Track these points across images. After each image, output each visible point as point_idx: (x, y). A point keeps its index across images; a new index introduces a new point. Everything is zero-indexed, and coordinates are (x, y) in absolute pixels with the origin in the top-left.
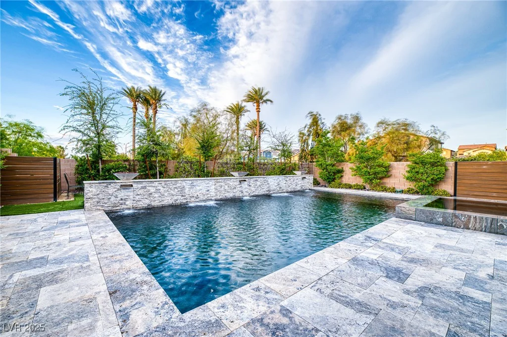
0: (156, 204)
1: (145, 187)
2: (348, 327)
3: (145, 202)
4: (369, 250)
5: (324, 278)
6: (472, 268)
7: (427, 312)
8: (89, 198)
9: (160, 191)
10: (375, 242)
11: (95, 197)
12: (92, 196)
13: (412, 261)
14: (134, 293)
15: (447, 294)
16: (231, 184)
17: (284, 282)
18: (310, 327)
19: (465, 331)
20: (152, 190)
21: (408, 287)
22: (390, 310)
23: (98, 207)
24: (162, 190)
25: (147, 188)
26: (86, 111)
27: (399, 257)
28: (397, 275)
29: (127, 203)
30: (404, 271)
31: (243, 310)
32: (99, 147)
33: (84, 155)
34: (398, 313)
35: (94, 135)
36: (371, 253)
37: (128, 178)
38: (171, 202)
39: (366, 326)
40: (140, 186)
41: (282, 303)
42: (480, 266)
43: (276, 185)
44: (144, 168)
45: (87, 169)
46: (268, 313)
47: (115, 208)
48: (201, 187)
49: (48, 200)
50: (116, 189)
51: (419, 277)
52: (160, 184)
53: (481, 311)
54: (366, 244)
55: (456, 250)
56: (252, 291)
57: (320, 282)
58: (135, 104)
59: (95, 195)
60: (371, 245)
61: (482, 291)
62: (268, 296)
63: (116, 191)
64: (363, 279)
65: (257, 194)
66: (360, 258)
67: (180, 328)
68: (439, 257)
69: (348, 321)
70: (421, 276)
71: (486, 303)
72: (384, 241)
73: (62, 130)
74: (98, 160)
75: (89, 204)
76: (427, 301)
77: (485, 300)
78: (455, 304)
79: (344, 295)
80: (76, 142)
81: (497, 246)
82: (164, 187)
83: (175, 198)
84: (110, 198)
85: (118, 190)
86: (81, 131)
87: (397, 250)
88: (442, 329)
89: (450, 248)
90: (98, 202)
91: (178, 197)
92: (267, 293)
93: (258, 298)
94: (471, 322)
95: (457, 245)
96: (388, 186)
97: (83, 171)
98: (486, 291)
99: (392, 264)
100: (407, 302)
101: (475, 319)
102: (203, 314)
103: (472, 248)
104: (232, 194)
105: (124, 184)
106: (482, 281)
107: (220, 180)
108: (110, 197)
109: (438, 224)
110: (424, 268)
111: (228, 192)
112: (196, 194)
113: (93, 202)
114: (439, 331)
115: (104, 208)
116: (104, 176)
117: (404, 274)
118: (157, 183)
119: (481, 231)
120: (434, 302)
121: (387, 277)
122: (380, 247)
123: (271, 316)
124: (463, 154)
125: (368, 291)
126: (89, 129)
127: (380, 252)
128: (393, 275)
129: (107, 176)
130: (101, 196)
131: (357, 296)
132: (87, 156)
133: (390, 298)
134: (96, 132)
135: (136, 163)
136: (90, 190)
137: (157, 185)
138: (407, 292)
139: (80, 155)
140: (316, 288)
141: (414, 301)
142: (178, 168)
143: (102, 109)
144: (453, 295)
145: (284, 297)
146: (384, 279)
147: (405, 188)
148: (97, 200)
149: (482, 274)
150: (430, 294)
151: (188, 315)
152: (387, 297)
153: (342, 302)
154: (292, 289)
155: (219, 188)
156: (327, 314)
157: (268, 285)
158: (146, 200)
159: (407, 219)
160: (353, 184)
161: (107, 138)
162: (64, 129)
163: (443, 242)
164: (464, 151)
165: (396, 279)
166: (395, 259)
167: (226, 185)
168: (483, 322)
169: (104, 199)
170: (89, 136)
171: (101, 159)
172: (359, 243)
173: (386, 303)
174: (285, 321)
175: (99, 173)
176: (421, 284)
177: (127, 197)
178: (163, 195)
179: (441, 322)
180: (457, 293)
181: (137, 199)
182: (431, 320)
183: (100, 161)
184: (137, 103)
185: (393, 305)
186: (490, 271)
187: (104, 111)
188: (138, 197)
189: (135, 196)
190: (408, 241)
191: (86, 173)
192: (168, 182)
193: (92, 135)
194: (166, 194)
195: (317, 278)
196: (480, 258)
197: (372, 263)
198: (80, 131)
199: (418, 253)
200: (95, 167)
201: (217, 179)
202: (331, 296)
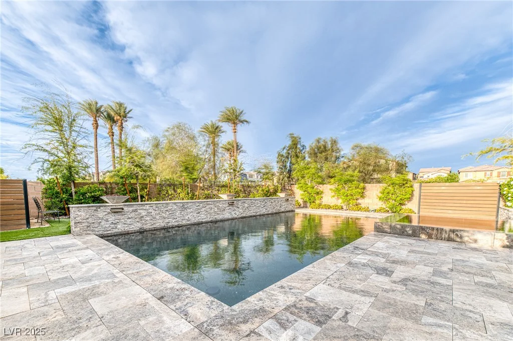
0: (148, 227)
1: (136, 211)
2: (358, 305)
3: (136, 225)
4: (359, 257)
5: (331, 277)
6: (437, 265)
7: (410, 293)
8: (79, 223)
9: (152, 214)
10: (362, 251)
11: (84, 221)
12: (81, 220)
13: (394, 262)
14: (180, 297)
15: (423, 281)
16: (221, 206)
17: (301, 281)
18: (332, 307)
19: (437, 302)
20: (144, 213)
21: (394, 279)
22: (385, 294)
23: (88, 232)
24: (153, 213)
25: (139, 211)
26: (52, 128)
27: (383, 260)
28: (384, 271)
29: (119, 226)
30: (389, 269)
31: (278, 301)
32: (70, 168)
33: (53, 177)
34: (390, 295)
35: (63, 155)
36: (361, 259)
37: (118, 201)
38: (163, 225)
39: (370, 303)
40: (131, 209)
41: (305, 295)
42: (443, 264)
43: (262, 206)
44: (123, 191)
45: (57, 193)
46: (298, 301)
47: (105, 233)
48: (191, 210)
49: (19, 227)
50: (106, 213)
51: (400, 272)
52: (151, 207)
53: (446, 290)
54: (356, 252)
55: (425, 254)
56: (278, 289)
57: (328, 279)
58: (96, 119)
59: (84, 219)
60: (360, 253)
61: (445, 278)
62: (292, 291)
63: (106, 215)
64: (361, 276)
65: (244, 215)
66: (354, 262)
67: (235, 315)
68: (413, 259)
69: (357, 302)
70: (402, 272)
71: (449, 285)
72: (369, 249)
73: (23, 148)
74: (70, 183)
75: (79, 229)
76: (409, 287)
77: (448, 284)
78: (428, 287)
79: (350, 287)
80: (41, 163)
81: (453, 250)
82: (156, 210)
83: (167, 221)
84: (101, 222)
85: (109, 213)
86: (47, 151)
87: (381, 256)
88: (422, 302)
89: (419, 252)
90: (88, 227)
91: (170, 219)
92: (290, 289)
93: (285, 293)
94: (441, 297)
95: (425, 250)
96: (363, 206)
97: (53, 195)
98: (448, 278)
99: (379, 265)
100: (396, 288)
101: (443, 295)
102: (248, 305)
103: (436, 252)
104: (221, 216)
105: (114, 207)
106: (445, 273)
107: (210, 203)
108: (100, 220)
109: (409, 236)
110: (403, 267)
111: (218, 214)
112: (187, 217)
113: (83, 227)
114: (420, 303)
115: (94, 233)
116: (78, 200)
117: (389, 271)
118: (148, 206)
119: (442, 240)
120: (413, 287)
121: (377, 273)
122: (367, 254)
123: (300, 303)
124: (423, 177)
125: (366, 283)
126: (56, 148)
127: (368, 257)
128: (382, 272)
129: (82, 200)
130: (90, 220)
131: (359, 287)
132: (57, 178)
133: (383, 287)
134: (65, 152)
135: (114, 186)
136: (79, 214)
137: (148, 208)
138: (395, 282)
139: (47, 177)
140: (327, 284)
141: (400, 287)
142: (160, 191)
143: (71, 125)
144: (427, 282)
145: (306, 291)
146: (376, 275)
147: (377, 207)
148: (86, 224)
149: (445, 268)
150: (411, 283)
151: (235, 307)
152: (381, 286)
153: (349, 291)
154: (309, 285)
155: (208, 210)
156: (341, 299)
157: (290, 284)
158: (138, 223)
159: (383, 233)
160: (332, 205)
161: (79, 159)
162: (26, 148)
163: (414, 249)
164: (423, 173)
165: (384, 275)
166: (381, 262)
167: (216, 207)
168: (448, 297)
169: (94, 223)
170: (57, 156)
171: (73, 182)
172: (351, 252)
173: (381, 290)
174: (312, 305)
175: (72, 196)
176: (403, 277)
177: (118, 221)
178: (155, 218)
179: (421, 298)
180: (428, 281)
181: (128, 223)
182: (414, 297)
183: (72, 184)
184: (97, 118)
185: (387, 291)
186: (450, 266)
187: (73, 128)
188: (129, 220)
189: (126, 220)
190: (388, 249)
191: (57, 197)
192: (159, 205)
193: (61, 155)
194: (158, 217)
195: (325, 277)
196: (443, 258)
197: (364, 265)
198: (45, 150)
199: (397, 257)
200: (67, 190)
201: (207, 201)
202: (340, 287)
